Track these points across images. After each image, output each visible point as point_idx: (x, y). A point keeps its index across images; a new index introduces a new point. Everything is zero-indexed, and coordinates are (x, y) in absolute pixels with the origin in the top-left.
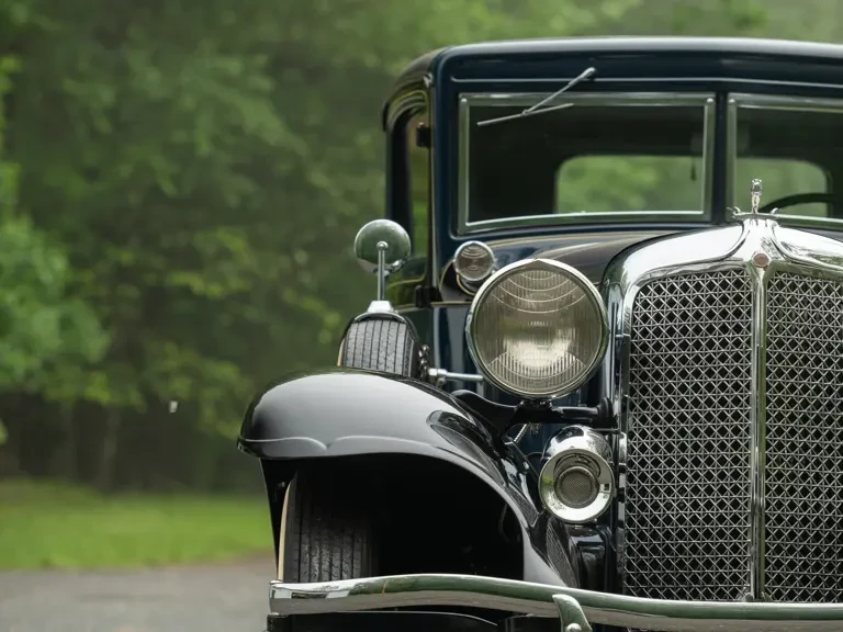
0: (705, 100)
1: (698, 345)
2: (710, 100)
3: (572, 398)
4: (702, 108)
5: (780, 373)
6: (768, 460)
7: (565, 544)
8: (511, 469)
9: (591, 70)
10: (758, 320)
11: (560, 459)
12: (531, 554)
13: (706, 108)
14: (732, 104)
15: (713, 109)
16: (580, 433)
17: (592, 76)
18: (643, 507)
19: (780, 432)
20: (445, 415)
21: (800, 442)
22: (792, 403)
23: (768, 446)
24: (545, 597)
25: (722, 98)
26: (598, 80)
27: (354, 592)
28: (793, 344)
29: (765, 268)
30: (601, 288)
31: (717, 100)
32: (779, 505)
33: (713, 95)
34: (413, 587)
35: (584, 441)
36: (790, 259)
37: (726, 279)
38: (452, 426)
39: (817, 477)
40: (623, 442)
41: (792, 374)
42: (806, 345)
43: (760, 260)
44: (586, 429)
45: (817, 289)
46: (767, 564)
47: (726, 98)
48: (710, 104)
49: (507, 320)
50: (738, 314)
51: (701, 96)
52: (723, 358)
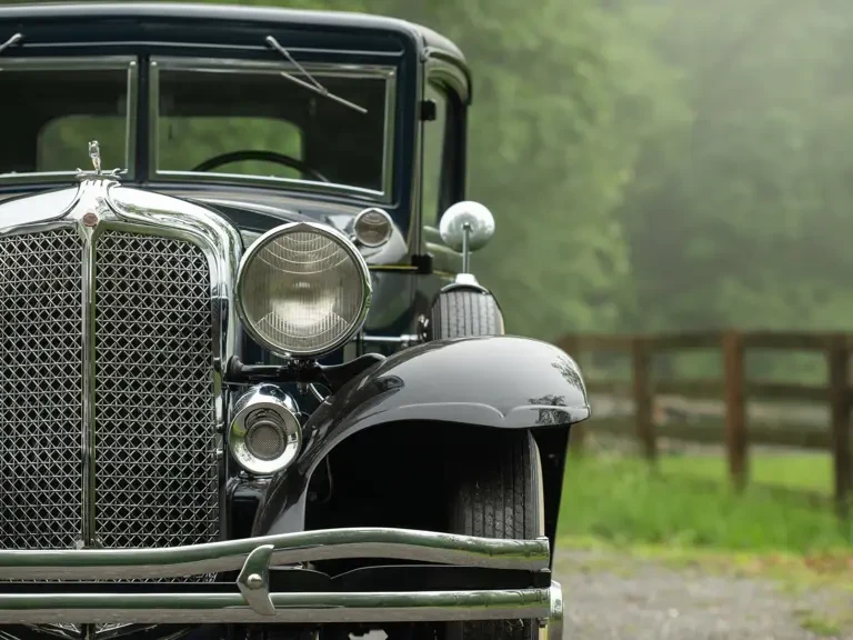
0: (128, 64)
1: (33, 302)
2: (133, 63)
4: (126, 71)
5: (110, 328)
6: (98, 412)
9: (18, 36)
10: (87, 276)
13: (130, 71)
14: (154, 67)
15: (136, 72)
17: (20, 42)
19: (110, 384)
21: (130, 393)
22: (123, 356)
23: (98, 398)
25: (144, 61)
26: (26, 45)
28: (123, 300)
29: (93, 227)
31: (139, 62)
32: (110, 455)
33: (135, 57)
36: (122, 218)
37: (58, 237)
41: (123, 328)
42: (136, 301)
43: (89, 219)
45: (148, 246)
46: (98, 511)
47: (148, 60)
48: (133, 67)
50: (70, 271)
51: (124, 58)
52: (56, 314)
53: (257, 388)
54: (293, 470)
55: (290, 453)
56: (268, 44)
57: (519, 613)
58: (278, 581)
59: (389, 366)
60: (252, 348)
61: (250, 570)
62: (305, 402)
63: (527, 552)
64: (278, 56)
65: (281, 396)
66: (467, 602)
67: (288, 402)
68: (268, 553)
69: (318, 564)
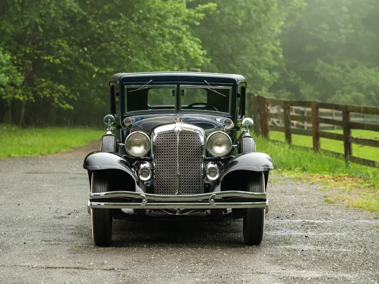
1: (167, 147)
3: (145, 156)
7: (143, 184)
8: (133, 170)
9: (152, 80)
10: (178, 140)
11: (143, 169)
12: (137, 187)
13: (175, 88)
15: (177, 88)
16: (146, 163)
18: (158, 176)
20: (121, 160)
24: (139, 195)
26: (153, 82)
27: (105, 195)
29: (179, 132)
30: (149, 136)
33: (177, 85)
34: (116, 193)
35: (147, 165)
36: (184, 130)
37: (172, 132)
38: (122, 162)
39: (190, 171)
40: (154, 164)
44: (147, 162)
46: (180, 187)
47: (179, 86)
49: (132, 143)
50: (174, 141)
51: (174, 85)
52: (172, 149)
53: (210, 163)
54: (218, 179)
55: (217, 176)
56: (205, 82)
57: (261, 206)
58: (216, 201)
59: (235, 158)
60: (208, 154)
61: (211, 199)
62: (219, 165)
63: (262, 195)
64: (207, 84)
65: (214, 164)
66: (251, 204)
67: (216, 165)
68: (214, 196)
69: (223, 198)
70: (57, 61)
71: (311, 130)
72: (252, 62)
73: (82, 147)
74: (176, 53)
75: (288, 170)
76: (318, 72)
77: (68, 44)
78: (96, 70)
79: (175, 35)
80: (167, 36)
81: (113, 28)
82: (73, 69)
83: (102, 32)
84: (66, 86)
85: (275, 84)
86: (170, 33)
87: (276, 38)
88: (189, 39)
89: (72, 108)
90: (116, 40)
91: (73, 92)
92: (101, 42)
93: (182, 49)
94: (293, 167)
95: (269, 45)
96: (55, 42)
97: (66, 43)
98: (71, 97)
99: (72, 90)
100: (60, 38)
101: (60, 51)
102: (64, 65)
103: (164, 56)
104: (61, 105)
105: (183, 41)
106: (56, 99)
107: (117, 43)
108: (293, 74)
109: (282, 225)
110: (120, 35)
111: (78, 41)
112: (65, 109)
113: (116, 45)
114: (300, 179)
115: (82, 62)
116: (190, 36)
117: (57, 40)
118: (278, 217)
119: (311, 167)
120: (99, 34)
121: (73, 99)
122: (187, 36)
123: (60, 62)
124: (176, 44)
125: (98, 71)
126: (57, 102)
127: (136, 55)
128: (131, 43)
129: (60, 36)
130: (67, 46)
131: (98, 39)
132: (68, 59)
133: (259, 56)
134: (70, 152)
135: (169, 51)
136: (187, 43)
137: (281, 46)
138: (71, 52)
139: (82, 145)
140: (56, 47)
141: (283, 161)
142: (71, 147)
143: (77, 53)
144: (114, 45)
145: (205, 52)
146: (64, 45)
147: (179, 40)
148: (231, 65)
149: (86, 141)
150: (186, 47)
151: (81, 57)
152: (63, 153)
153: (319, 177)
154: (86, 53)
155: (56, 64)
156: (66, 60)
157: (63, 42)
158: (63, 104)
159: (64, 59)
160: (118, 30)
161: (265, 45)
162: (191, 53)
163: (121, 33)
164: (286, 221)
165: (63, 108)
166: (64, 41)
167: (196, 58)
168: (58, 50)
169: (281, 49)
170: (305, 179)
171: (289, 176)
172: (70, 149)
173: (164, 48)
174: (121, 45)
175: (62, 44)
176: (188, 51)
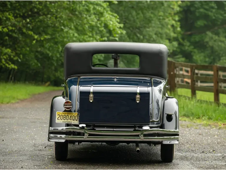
70: (5, 30)
71: (213, 88)
72: (156, 34)
73: (26, 99)
74: (99, 25)
75: (197, 118)
76: (207, 42)
77: (14, 16)
78: (36, 37)
79: (98, 10)
80: (92, 12)
81: (49, 4)
82: (17, 36)
83: (41, 7)
84: (12, 50)
85: (174, 51)
86: (94, 9)
87: (175, 14)
88: (109, 14)
89: (16, 67)
90: (52, 14)
91: (17, 55)
92: (40, 15)
93: (103, 22)
94: (201, 116)
95: (169, 20)
96: (4, 14)
97: (12, 15)
98: (15, 58)
99: (16, 53)
100: (7, 11)
101: (7, 22)
102: (10, 33)
103: (89, 27)
104: (7, 65)
105: (104, 15)
106: (3, 60)
107: (53, 16)
108: (187, 43)
109: (208, 157)
110: (55, 10)
111: (21, 14)
112: (10, 69)
113: (52, 18)
114: (209, 125)
115: (24, 30)
116: (109, 12)
117: (5, 13)
118: (203, 152)
119: (215, 117)
120: (38, 9)
121: (17, 60)
122: (107, 11)
123: (7, 31)
124: (99, 18)
125: (37, 38)
126: (4, 63)
127: (67, 26)
128: (64, 16)
129: (7, 10)
130: (13, 18)
131: (38, 13)
132: (13, 28)
133: (162, 28)
134: (18, 103)
135: (94, 23)
136: (107, 17)
137: (179, 21)
138: (16, 23)
139: (26, 98)
140: (5, 18)
141: (193, 111)
142: (18, 99)
143: (21, 23)
144: (50, 18)
145: (122, 25)
146: (11, 17)
147: (101, 14)
148: (139, 35)
149: (29, 94)
150: (106, 21)
151: (24, 26)
152: (13, 103)
153: (223, 124)
154: (28, 23)
155: (4, 32)
156: (12, 29)
157: (9, 15)
158: (9, 64)
159: (10, 28)
160: (54, 6)
161: (167, 20)
162: (111, 26)
163: (56, 8)
164: (209, 155)
165: (9, 68)
166: (11, 14)
167: (114, 30)
168: (5, 21)
169: (179, 23)
170: (213, 125)
171: (200, 123)
172: (18, 101)
173: (90, 20)
174: (56, 18)
175: (9, 16)
176: (108, 24)
